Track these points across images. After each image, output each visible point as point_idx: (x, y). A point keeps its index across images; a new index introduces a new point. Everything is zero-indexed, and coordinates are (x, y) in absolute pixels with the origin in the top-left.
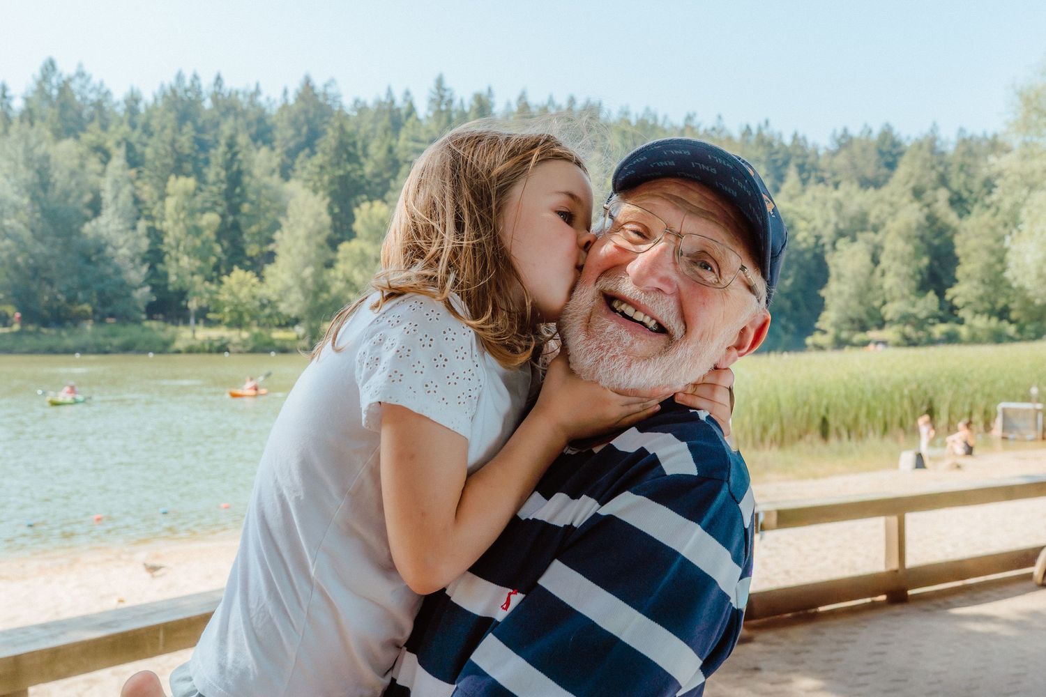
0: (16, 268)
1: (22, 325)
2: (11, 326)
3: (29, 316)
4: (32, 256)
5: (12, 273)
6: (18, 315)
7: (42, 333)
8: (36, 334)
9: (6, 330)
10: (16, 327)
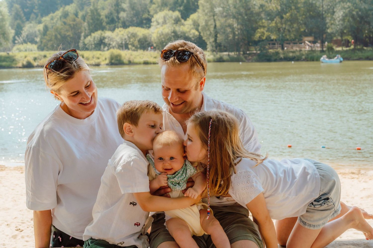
0: (353, 17)
1: (355, 46)
2: (349, 47)
3: (359, 40)
4: (360, 10)
5: (351, 19)
6: (353, 41)
7: (364, 49)
8: (361, 50)
9: (348, 48)
10: (352, 47)
